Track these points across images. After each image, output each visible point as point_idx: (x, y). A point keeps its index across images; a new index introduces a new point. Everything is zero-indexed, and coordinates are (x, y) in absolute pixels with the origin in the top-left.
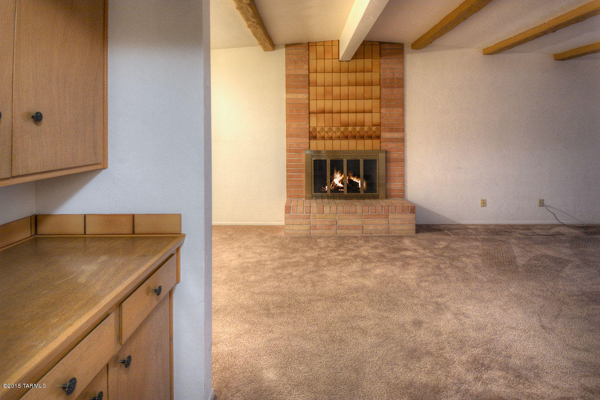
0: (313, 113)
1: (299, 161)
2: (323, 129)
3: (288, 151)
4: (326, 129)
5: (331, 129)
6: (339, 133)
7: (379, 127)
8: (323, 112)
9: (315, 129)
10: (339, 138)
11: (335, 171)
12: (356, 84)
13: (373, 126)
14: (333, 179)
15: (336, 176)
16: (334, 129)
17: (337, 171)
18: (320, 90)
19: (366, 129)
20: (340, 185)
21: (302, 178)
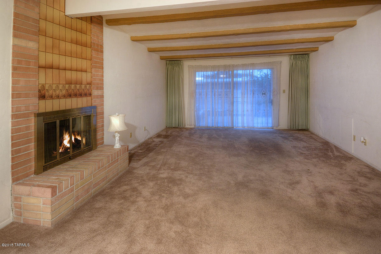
0: (42, 67)
1: (28, 128)
2: (51, 86)
3: (14, 116)
4: (54, 86)
5: (57, 87)
6: (64, 91)
7: (91, 85)
8: (51, 67)
9: (43, 86)
10: (64, 97)
11: (64, 132)
12: (77, 43)
13: (87, 84)
14: (63, 141)
15: (65, 137)
16: (61, 87)
17: (66, 132)
18: (49, 41)
19: (83, 86)
20: (68, 145)
21: (32, 149)
